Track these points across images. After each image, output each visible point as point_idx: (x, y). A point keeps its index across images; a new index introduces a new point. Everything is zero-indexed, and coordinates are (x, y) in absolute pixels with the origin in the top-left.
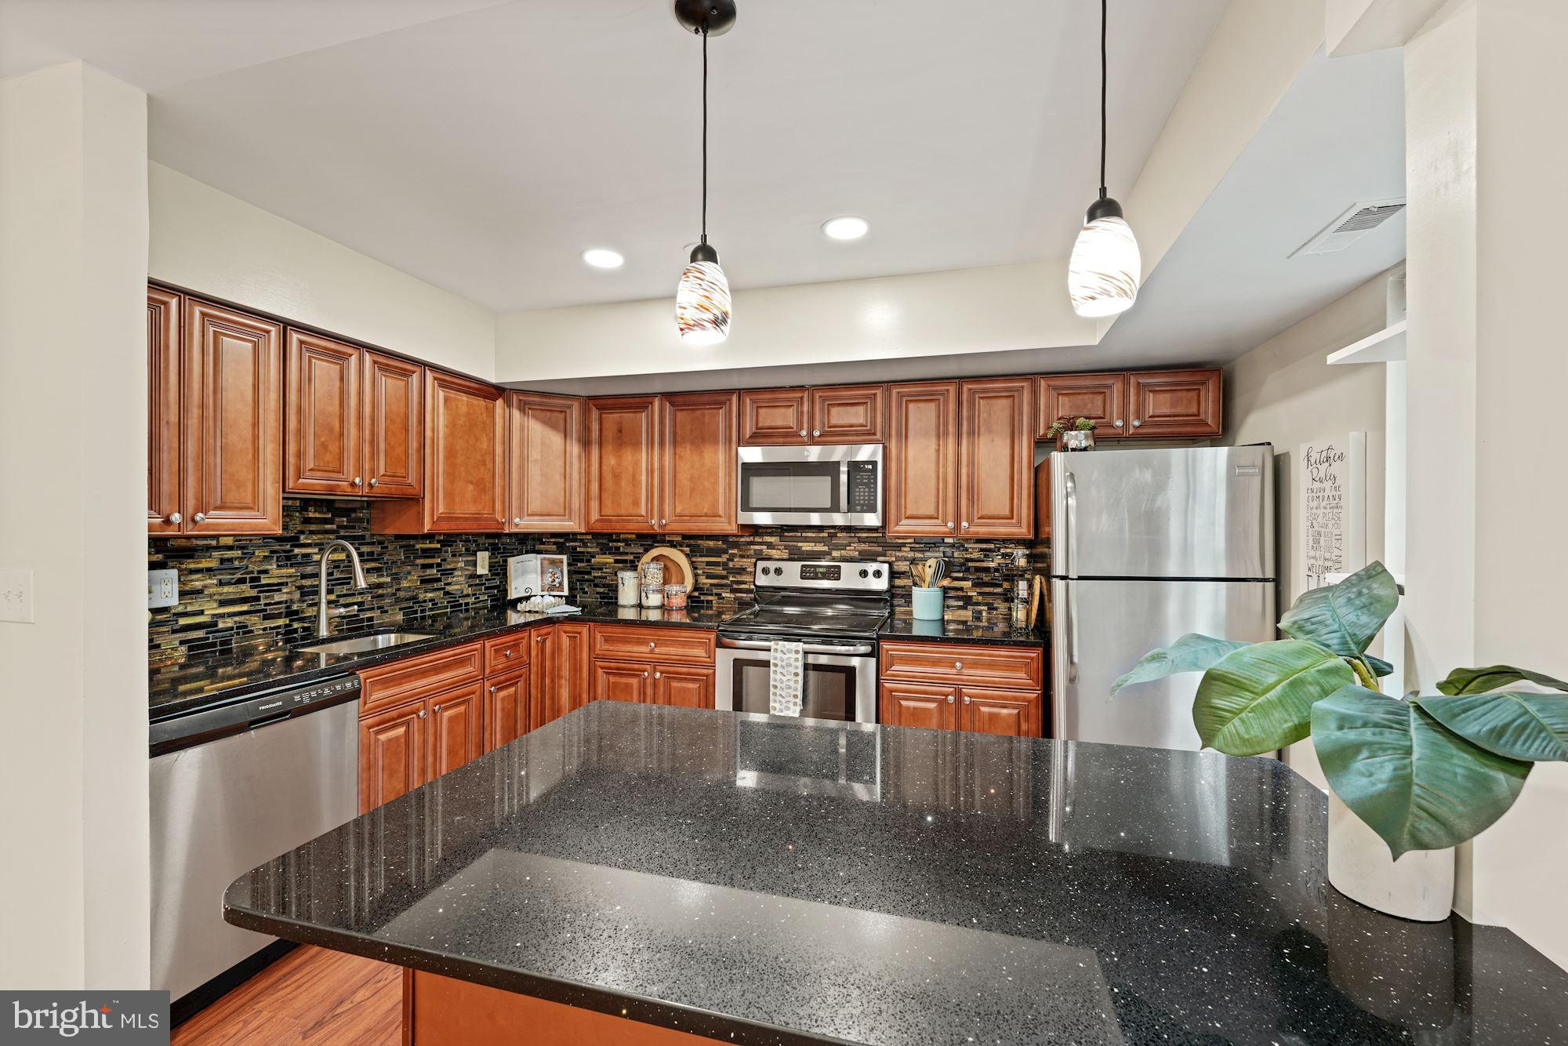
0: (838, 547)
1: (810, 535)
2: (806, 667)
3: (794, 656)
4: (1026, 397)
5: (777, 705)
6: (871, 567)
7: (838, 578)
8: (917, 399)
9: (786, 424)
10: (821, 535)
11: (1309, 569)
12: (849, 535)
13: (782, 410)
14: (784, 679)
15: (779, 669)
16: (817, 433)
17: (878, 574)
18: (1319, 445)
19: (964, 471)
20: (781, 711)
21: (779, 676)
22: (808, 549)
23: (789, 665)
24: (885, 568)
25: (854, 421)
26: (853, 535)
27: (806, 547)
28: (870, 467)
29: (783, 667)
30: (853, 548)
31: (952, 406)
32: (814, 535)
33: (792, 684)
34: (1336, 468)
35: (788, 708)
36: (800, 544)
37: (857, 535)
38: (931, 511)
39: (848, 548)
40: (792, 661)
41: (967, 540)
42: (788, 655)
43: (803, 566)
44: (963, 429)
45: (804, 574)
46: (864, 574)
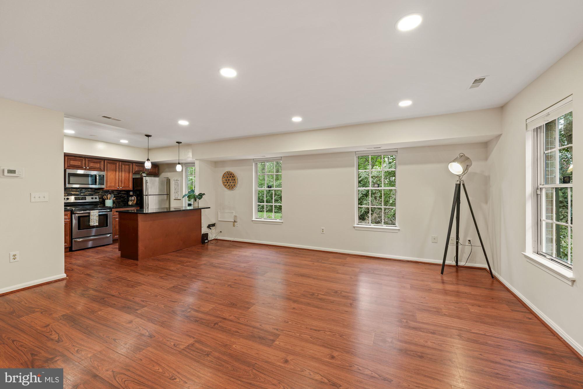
0: (82, 193)
1: (74, 190)
2: (99, 215)
3: (96, 213)
4: (131, 166)
5: (92, 223)
6: (94, 197)
7: (86, 200)
8: (110, 163)
9: (79, 165)
10: (78, 190)
11: (174, 193)
12: (85, 190)
13: (78, 162)
14: (94, 218)
15: (93, 216)
16: (88, 168)
17: (96, 198)
18: (176, 179)
19: (120, 178)
20: (93, 224)
21: (93, 217)
22: (74, 193)
23: (96, 215)
24: (97, 197)
25: (97, 166)
27: (73, 193)
28: (102, 176)
29: (94, 215)
30: (88, 193)
31: (117, 166)
32: (75, 190)
33: (96, 218)
34: (178, 181)
35: (95, 223)
36: (71, 192)
37: (88, 190)
38: (114, 185)
39: (86, 193)
40: (96, 214)
41: (114, 191)
42: (95, 213)
43: (75, 197)
44: (120, 170)
45: (76, 199)
46: (92, 198)
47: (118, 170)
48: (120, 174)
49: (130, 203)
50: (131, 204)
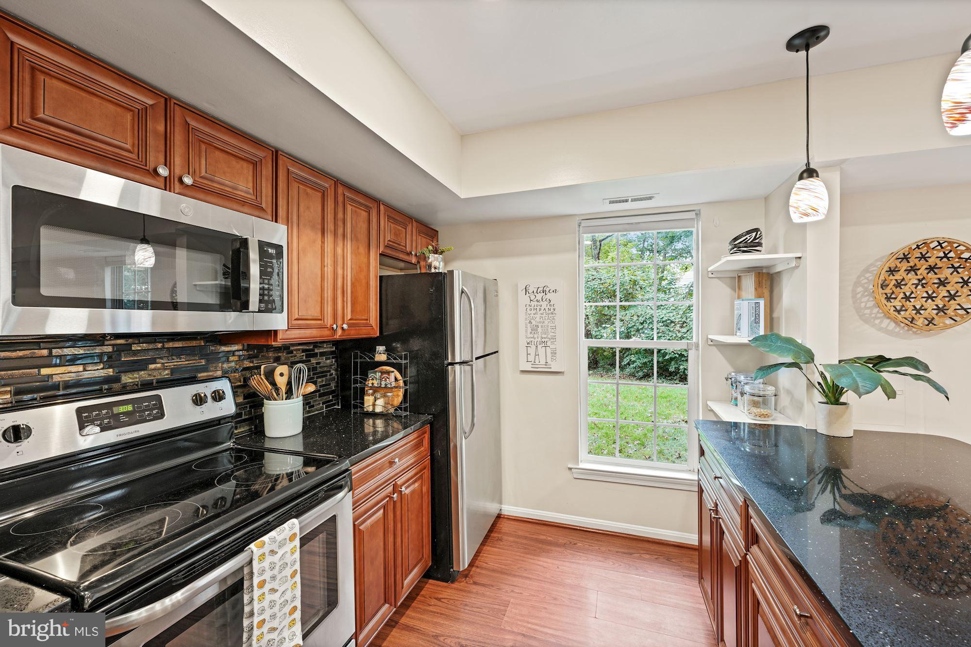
3: (290, 546)
4: (374, 216)
7: (161, 415)
11: (528, 344)
12: (151, 346)
14: (277, 596)
16: (186, 179)
17: (218, 396)
18: (534, 284)
23: (284, 566)
24: (224, 387)
26: (160, 345)
28: (277, 251)
29: (273, 579)
30: (159, 365)
31: (329, 204)
33: (289, 594)
34: (549, 295)
37: (166, 345)
39: (152, 366)
40: (287, 557)
42: (281, 553)
43: (80, 410)
44: (340, 231)
45: (84, 419)
46: (199, 400)
47: (330, 226)
48: (339, 250)
49: (374, 403)
50: (378, 409)
